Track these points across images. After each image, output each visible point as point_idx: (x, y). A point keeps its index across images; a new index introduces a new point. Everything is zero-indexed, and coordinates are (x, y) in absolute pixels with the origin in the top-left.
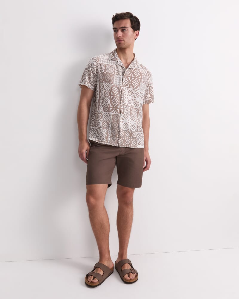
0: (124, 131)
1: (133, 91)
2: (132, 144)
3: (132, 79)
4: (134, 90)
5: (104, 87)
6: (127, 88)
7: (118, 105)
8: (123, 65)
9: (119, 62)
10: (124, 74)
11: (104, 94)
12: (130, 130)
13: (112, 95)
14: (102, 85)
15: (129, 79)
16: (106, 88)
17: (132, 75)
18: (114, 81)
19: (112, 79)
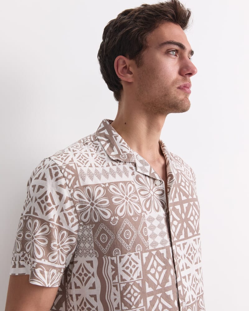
5: (120, 272)
8: (153, 171)
9: (139, 164)
11: (122, 297)
13: (150, 294)
14: (110, 266)
16: (125, 276)
18: (146, 238)
19: (142, 232)
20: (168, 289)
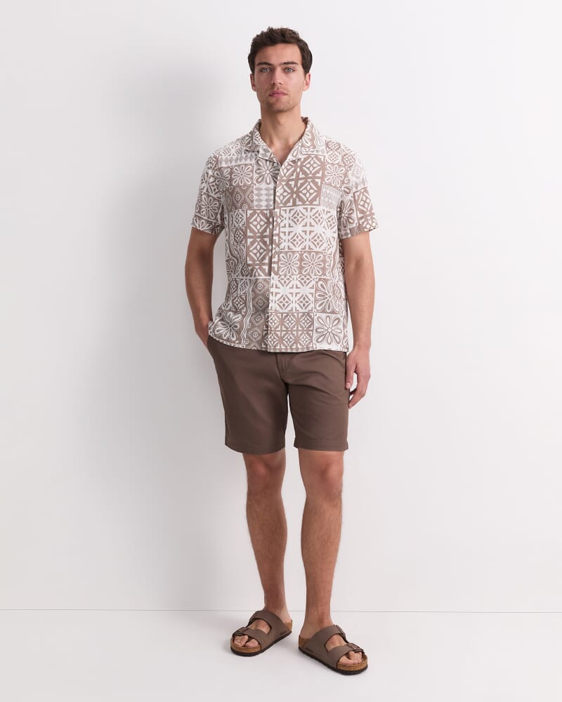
0: (282, 314)
1: (304, 211)
2: (301, 344)
3: (299, 185)
4: (306, 209)
5: (234, 222)
6: (288, 209)
7: (264, 258)
10: (279, 178)
12: (294, 311)
13: (250, 237)
15: (293, 186)
16: (236, 224)
17: (298, 174)
18: (252, 201)
19: (248, 196)
20: (266, 237)
